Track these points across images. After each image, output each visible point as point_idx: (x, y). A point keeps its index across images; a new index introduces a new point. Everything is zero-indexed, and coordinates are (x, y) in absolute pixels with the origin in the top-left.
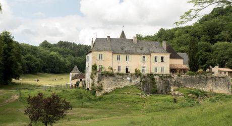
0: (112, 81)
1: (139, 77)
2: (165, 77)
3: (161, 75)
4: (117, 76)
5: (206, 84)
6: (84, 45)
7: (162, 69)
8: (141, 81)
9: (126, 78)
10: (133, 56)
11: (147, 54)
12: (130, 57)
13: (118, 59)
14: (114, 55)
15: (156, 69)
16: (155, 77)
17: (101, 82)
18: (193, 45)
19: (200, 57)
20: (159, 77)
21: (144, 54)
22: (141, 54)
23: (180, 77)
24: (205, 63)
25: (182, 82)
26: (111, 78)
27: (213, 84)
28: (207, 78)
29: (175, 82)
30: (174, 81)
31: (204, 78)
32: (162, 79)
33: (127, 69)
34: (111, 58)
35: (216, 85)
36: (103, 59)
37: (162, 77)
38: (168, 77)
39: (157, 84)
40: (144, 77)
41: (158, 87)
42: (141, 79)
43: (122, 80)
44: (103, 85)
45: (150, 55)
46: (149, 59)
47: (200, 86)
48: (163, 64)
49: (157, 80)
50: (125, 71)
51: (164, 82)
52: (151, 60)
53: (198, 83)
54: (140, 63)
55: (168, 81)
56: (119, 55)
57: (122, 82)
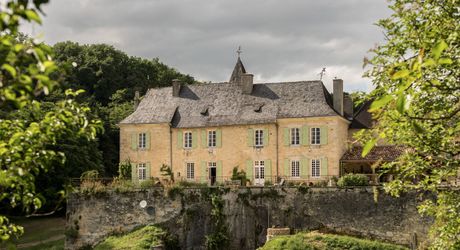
0: (101, 213)
1: (178, 198)
2: (255, 198)
3: (243, 191)
5: (399, 218)
7: (316, 166)
8: (182, 211)
10: (225, 131)
11: (267, 123)
14: (175, 132)
15: (296, 167)
16: (226, 197)
17: (75, 216)
20: (236, 196)
21: (259, 124)
22: (249, 124)
23: (306, 197)
25: (311, 212)
26: (100, 204)
29: (288, 211)
30: (283, 207)
32: (246, 204)
34: (168, 141)
37: (245, 197)
38: (267, 195)
39: (231, 222)
40: (193, 198)
41: (231, 229)
42: (183, 203)
43: (130, 208)
44: (81, 223)
45: (277, 125)
46: (273, 138)
47: (377, 224)
48: (316, 151)
49: (231, 207)
50: (208, 174)
51: (252, 214)
52: (280, 141)
53: (370, 215)
54: (248, 152)
55: (264, 208)
56: (188, 132)
57: (129, 215)
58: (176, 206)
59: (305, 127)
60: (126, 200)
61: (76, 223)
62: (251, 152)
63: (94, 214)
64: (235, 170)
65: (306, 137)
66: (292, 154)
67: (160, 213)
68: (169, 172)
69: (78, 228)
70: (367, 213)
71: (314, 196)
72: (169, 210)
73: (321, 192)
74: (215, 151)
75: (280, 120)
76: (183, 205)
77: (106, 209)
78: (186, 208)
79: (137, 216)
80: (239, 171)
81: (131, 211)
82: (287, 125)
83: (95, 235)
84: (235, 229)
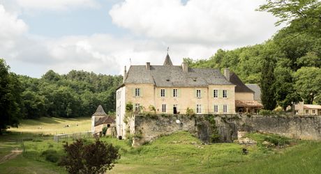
0: (154, 126)
1: (193, 119)
3: (224, 116)
4: (162, 119)
5: (287, 128)
6: (108, 75)
7: (225, 107)
8: (195, 125)
9: (174, 121)
10: (182, 89)
11: (203, 87)
12: (179, 91)
13: (163, 94)
14: (156, 89)
15: (216, 108)
16: (215, 119)
17: (139, 128)
18: (266, 73)
19: (278, 90)
20: (220, 118)
21: (199, 87)
22: (195, 87)
23: (250, 119)
24: (285, 98)
26: (153, 122)
27: (297, 128)
28: (288, 118)
29: (243, 125)
31: (284, 118)
33: (175, 109)
34: (153, 93)
35: (301, 129)
36: (141, 95)
37: (225, 119)
38: (234, 118)
39: (219, 129)
40: (200, 119)
42: (196, 121)
45: (208, 88)
46: (206, 94)
48: (225, 101)
49: (219, 123)
50: (173, 111)
51: (228, 126)
52: (209, 95)
53: (276, 127)
54: (194, 100)
55: (233, 124)
56: (163, 89)
58: (192, 123)
59: (220, 89)
60: (166, 120)
63: (150, 126)
65: (220, 94)
67: (185, 126)
68: (154, 109)
69: (141, 133)
72: (189, 124)
74: (177, 99)
77: (157, 124)
78: (198, 123)
79: (173, 127)
80: (190, 109)
81: (170, 125)
82: (212, 88)
83: (151, 136)
84: (221, 133)
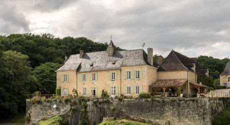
0: (39, 110)
1: (69, 103)
2: (100, 103)
3: (96, 100)
5: (162, 113)
8: (71, 110)
13: (84, 79)
14: (78, 74)
17: (29, 111)
20: (93, 103)
21: (113, 70)
23: (122, 103)
25: (124, 110)
26: (39, 106)
27: (174, 114)
28: (164, 102)
30: (112, 108)
31: (158, 101)
32: (97, 106)
34: (76, 78)
35: (179, 115)
37: (96, 103)
39: (89, 114)
40: (75, 103)
41: (90, 118)
42: (71, 106)
43: (50, 108)
44: (31, 115)
45: (121, 70)
46: (119, 76)
47: (152, 116)
49: (91, 108)
50: (92, 93)
51: (99, 111)
52: (122, 77)
53: (149, 112)
54: (108, 82)
55: (104, 108)
56: (84, 74)
57: (50, 111)
58: (68, 107)
59: (133, 71)
60: (49, 104)
61: (30, 114)
62: (110, 83)
63: (36, 110)
64: (103, 91)
65: (133, 75)
66: (127, 83)
67: (62, 110)
68: (76, 92)
69: (30, 117)
70: (148, 111)
71: (125, 102)
72: (66, 109)
73: (128, 101)
74: (95, 82)
75: (122, 68)
76: (71, 107)
77: (41, 109)
79: (53, 111)
80: (105, 91)
81: (50, 110)
82: (125, 70)
83: (37, 120)
84: (92, 118)
